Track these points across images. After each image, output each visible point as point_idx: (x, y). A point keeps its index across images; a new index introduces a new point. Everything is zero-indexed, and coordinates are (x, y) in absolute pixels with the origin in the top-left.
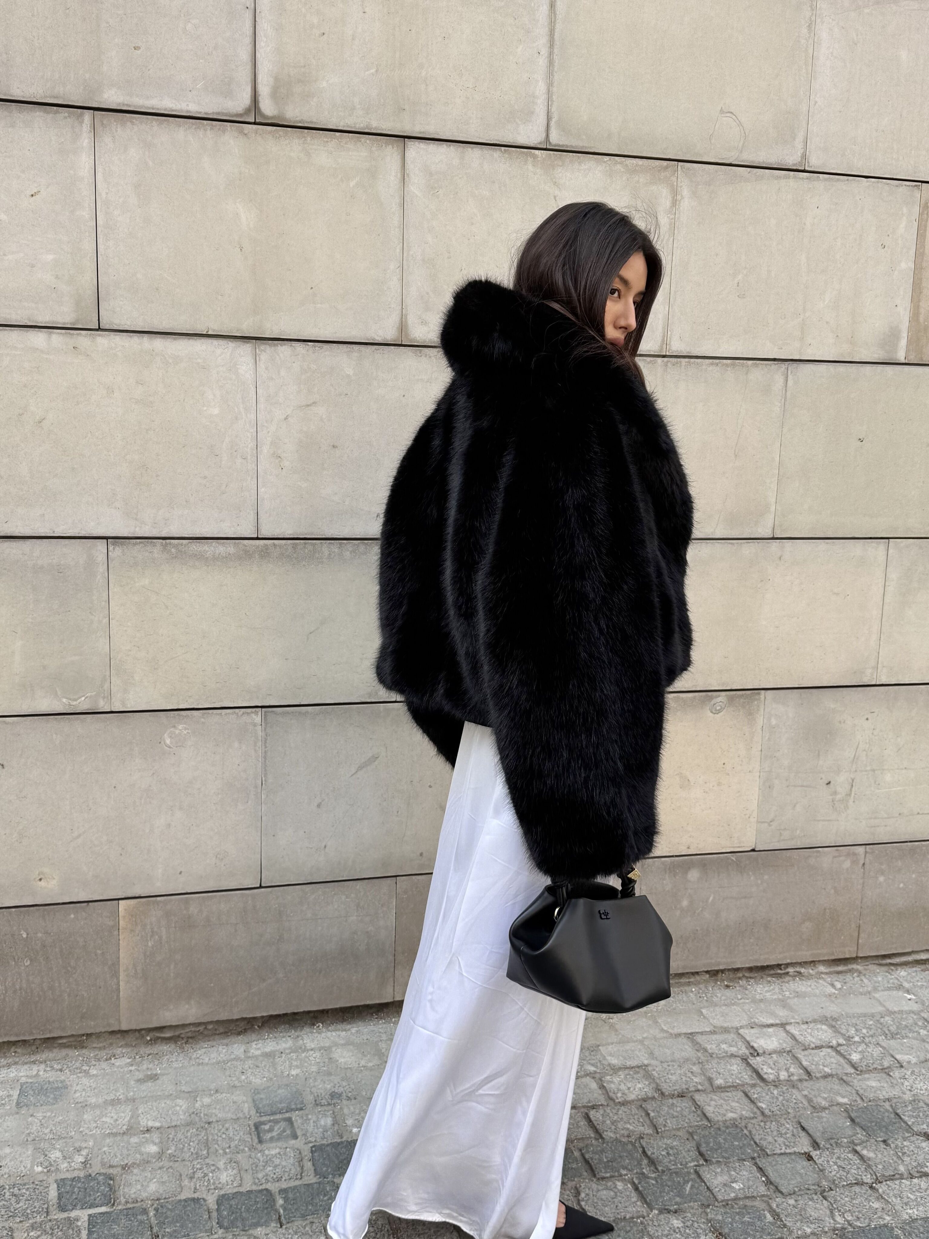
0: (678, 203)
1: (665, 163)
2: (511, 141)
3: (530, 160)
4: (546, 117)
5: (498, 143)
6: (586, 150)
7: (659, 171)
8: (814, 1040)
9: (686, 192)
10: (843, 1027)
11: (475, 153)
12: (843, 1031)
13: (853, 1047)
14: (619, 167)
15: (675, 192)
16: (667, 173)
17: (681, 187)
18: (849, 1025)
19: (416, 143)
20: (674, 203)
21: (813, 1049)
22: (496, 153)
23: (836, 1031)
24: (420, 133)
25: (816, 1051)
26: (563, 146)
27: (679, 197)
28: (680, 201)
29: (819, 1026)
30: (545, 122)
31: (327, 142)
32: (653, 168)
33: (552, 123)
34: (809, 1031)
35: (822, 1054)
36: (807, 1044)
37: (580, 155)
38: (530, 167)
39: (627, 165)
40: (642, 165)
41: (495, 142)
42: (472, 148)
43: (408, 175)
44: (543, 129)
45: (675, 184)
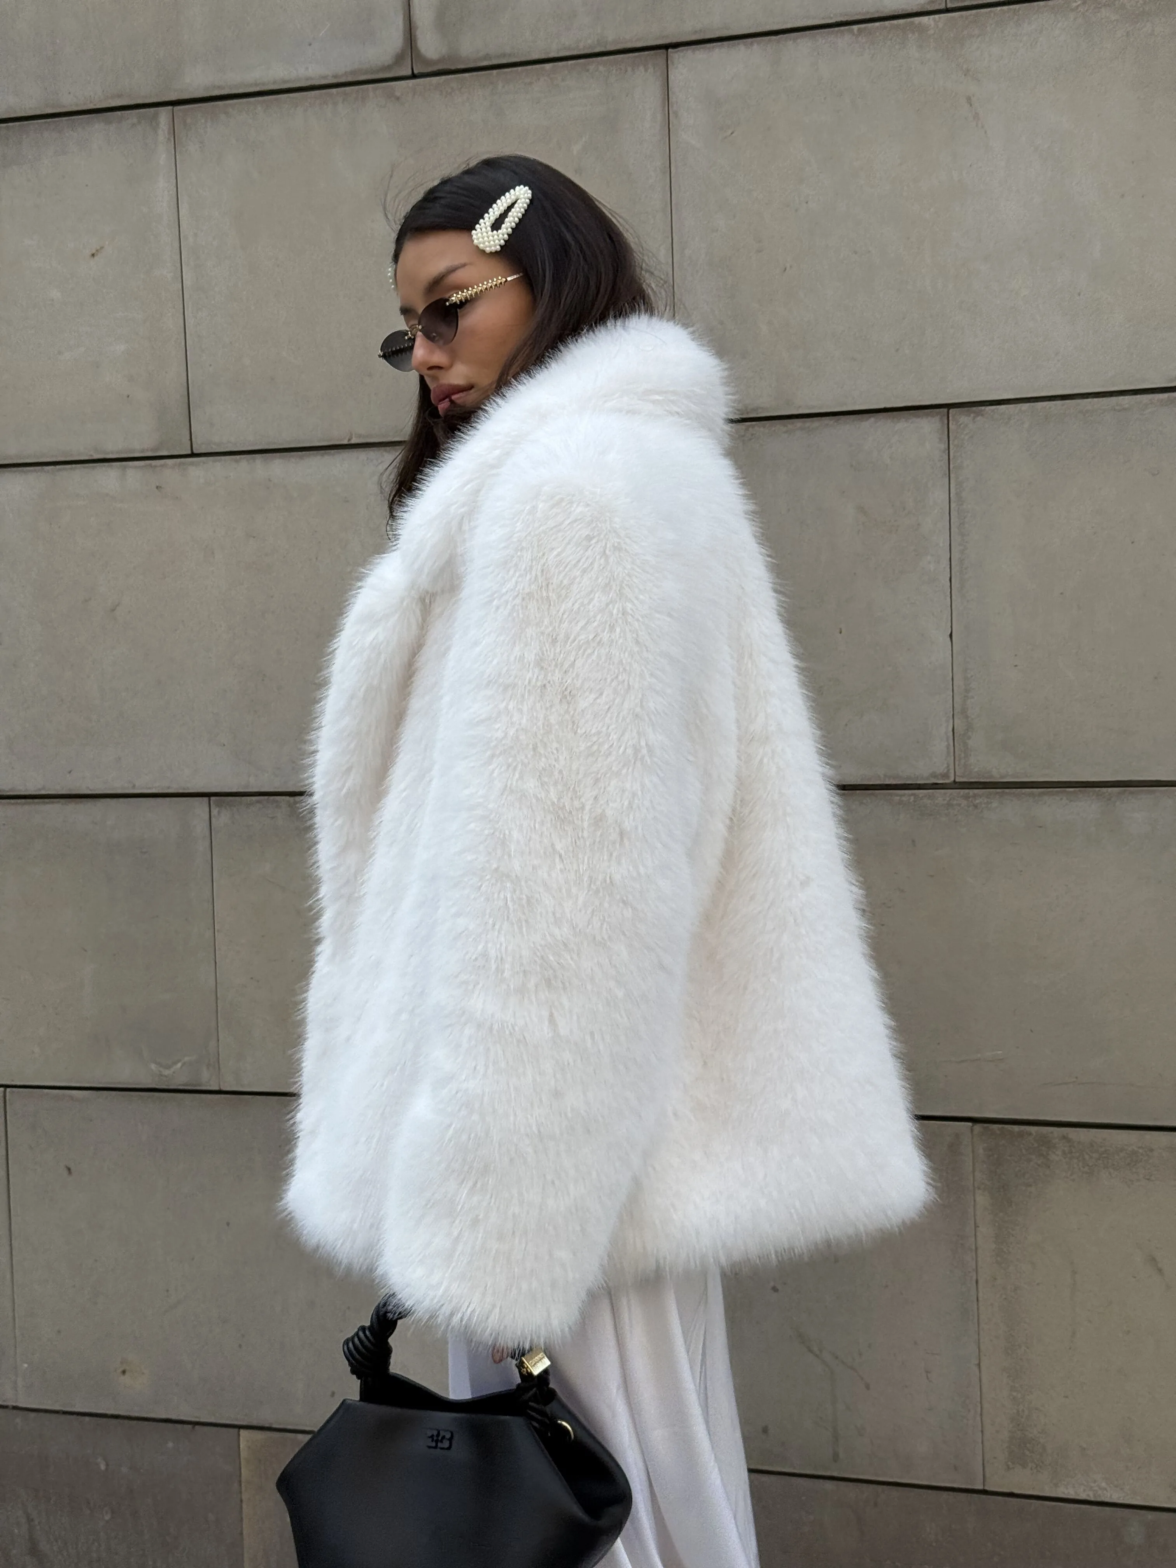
3: (909, 36)
11: (800, 45)
19: (688, 52)
24: (696, 32)
31: (531, 83)
38: (914, 52)
42: (795, 40)
43: (676, 113)
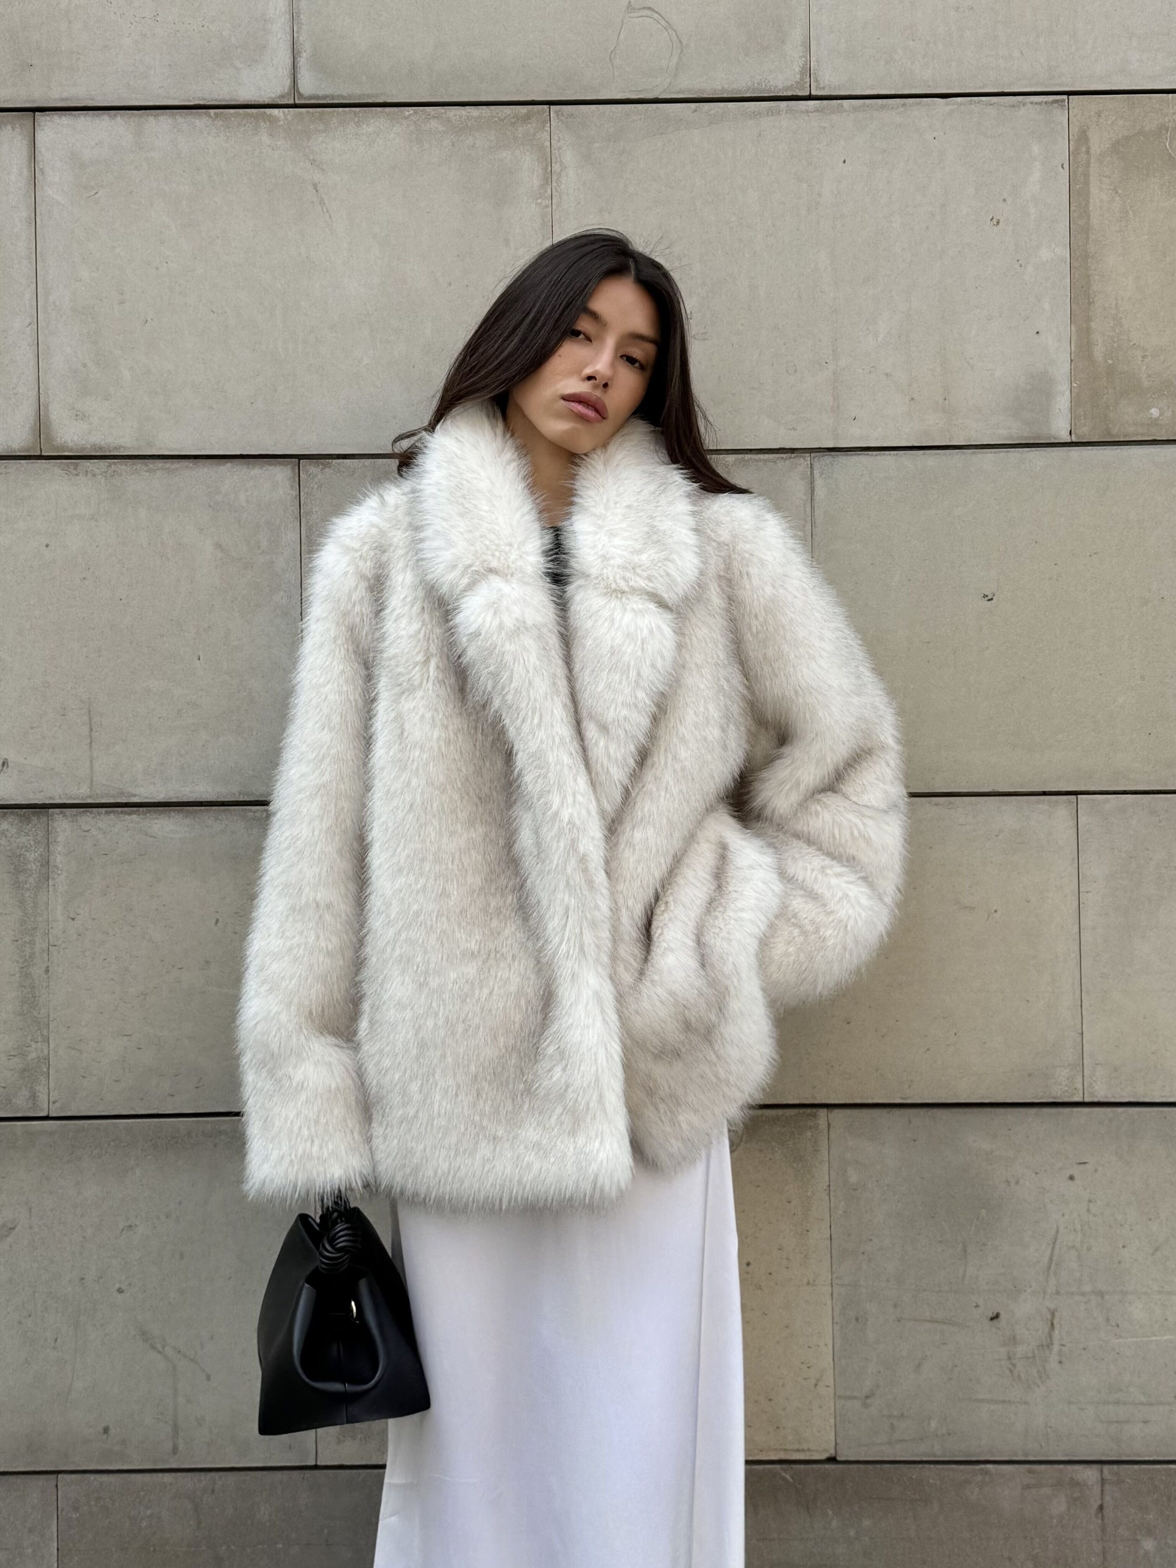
0: (554, 177)
2: (231, 99)
3: (264, 126)
4: (289, 51)
5: (202, 103)
7: (513, 124)
9: (568, 156)
11: (161, 123)
14: (434, 124)
15: (548, 159)
16: (531, 127)
17: (560, 148)
19: (54, 117)
20: (549, 176)
22: (201, 121)
24: (61, 100)
26: (325, 97)
27: (556, 167)
28: (559, 175)
30: (289, 61)
32: (501, 120)
33: (303, 61)
37: (357, 109)
38: (265, 139)
39: (449, 120)
40: (478, 117)
41: (197, 103)
42: (159, 117)
43: (42, 171)
44: (285, 72)
45: (548, 144)
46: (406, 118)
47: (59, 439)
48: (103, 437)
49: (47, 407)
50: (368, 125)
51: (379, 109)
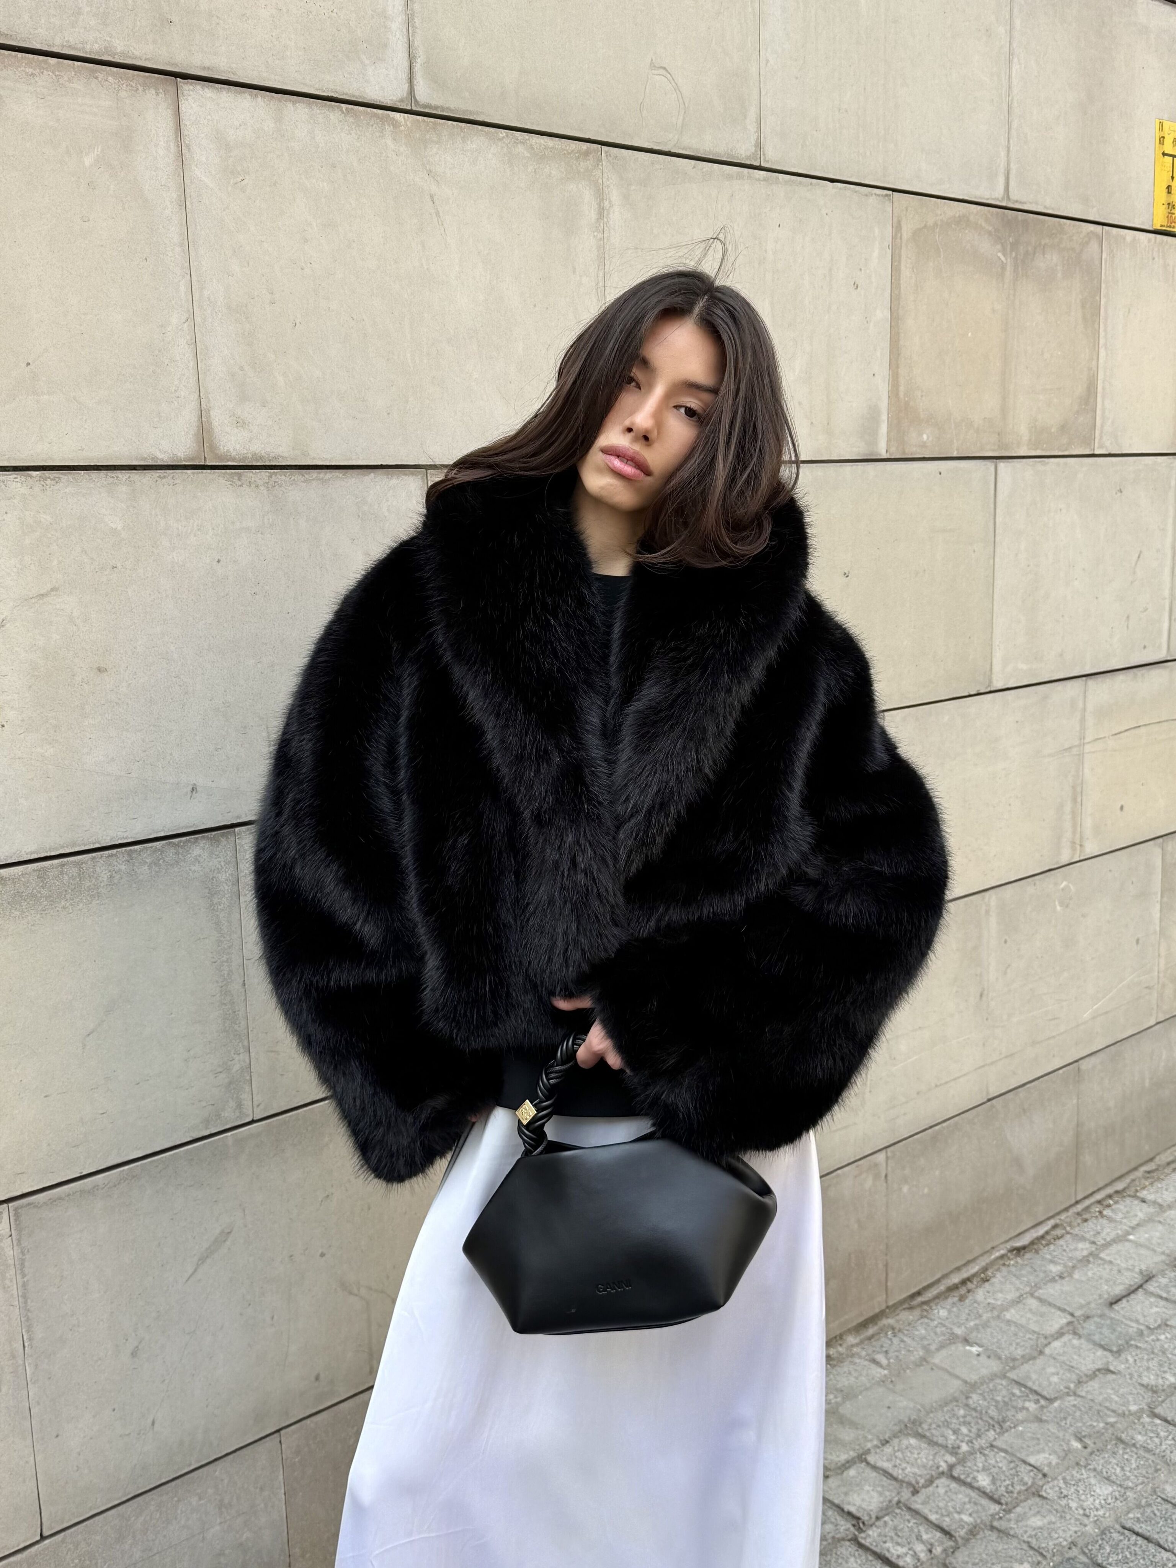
0: (605, 213)
1: (585, 146)
2: (357, 93)
3: (389, 129)
4: (407, 55)
5: (335, 95)
6: (472, 118)
7: (579, 159)
8: (916, 1470)
9: (615, 196)
10: (934, 1431)
11: (300, 110)
12: (941, 1440)
13: (969, 1464)
14: (520, 149)
15: (600, 195)
16: (589, 163)
17: (608, 187)
18: (939, 1426)
19: (198, 87)
20: (601, 212)
21: (925, 1486)
22: (334, 114)
23: (932, 1443)
24: (207, 69)
25: (931, 1489)
26: (436, 108)
27: (606, 204)
28: (608, 211)
29: (905, 1442)
30: (406, 64)
32: (569, 153)
33: (417, 67)
34: (899, 1454)
35: (941, 1491)
36: (914, 1482)
37: (463, 125)
39: (532, 147)
40: (553, 148)
41: (330, 94)
42: (294, 103)
43: (188, 146)
44: (404, 75)
45: (600, 181)
46: (500, 139)
47: (221, 447)
48: (263, 446)
49: (208, 411)
50: (472, 142)
51: (480, 127)
